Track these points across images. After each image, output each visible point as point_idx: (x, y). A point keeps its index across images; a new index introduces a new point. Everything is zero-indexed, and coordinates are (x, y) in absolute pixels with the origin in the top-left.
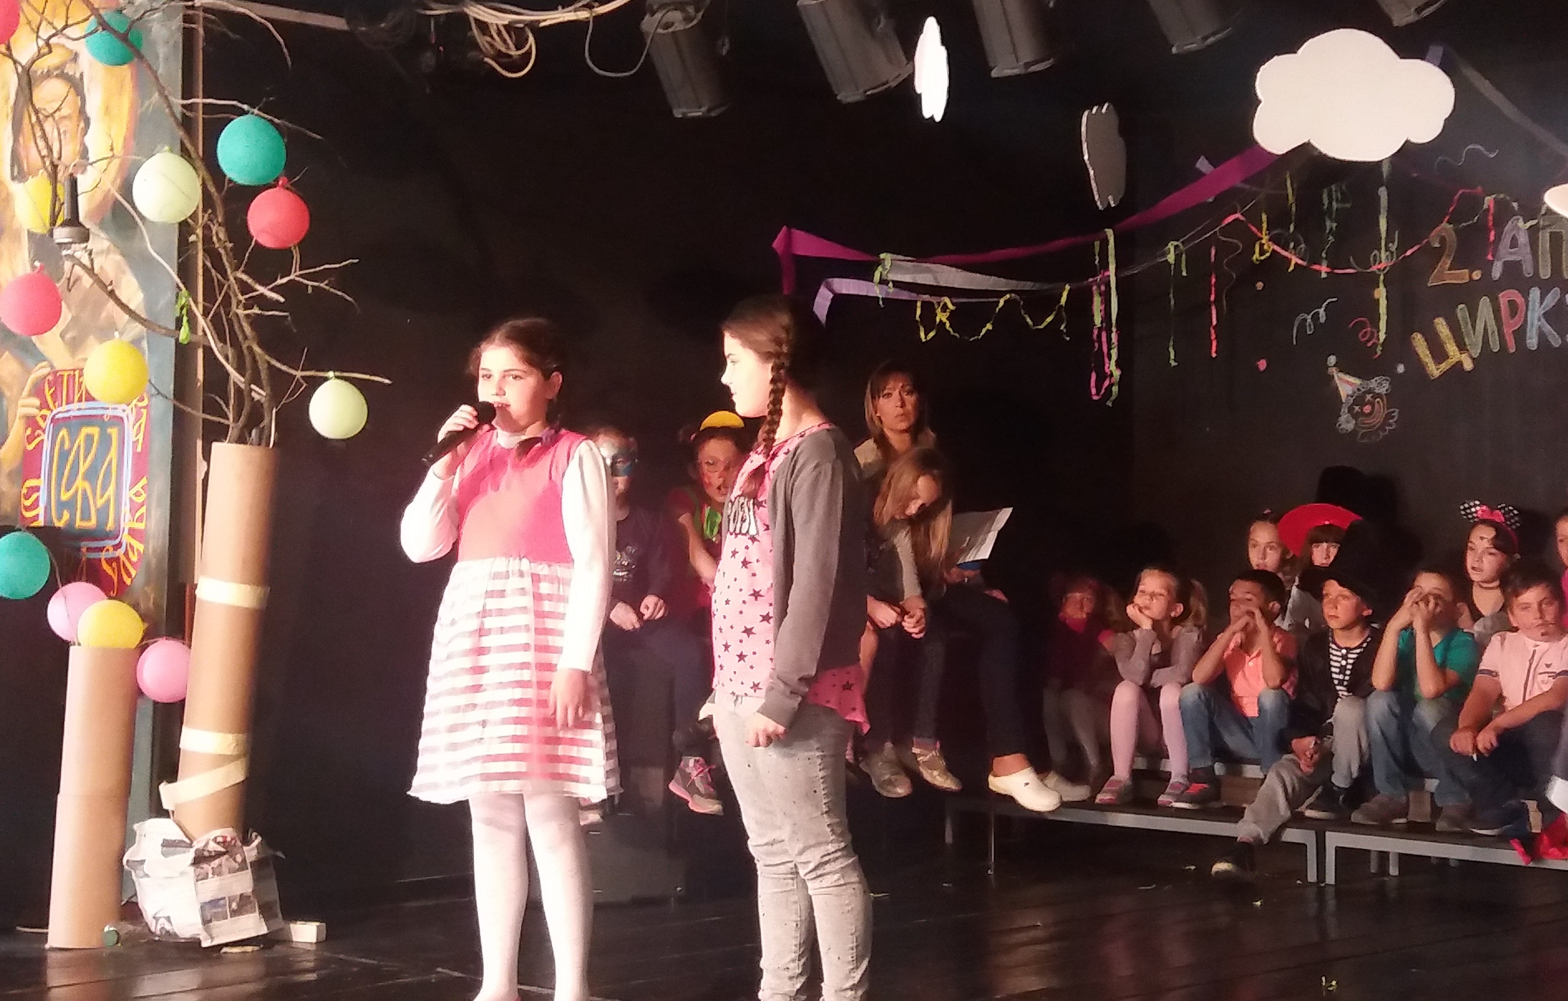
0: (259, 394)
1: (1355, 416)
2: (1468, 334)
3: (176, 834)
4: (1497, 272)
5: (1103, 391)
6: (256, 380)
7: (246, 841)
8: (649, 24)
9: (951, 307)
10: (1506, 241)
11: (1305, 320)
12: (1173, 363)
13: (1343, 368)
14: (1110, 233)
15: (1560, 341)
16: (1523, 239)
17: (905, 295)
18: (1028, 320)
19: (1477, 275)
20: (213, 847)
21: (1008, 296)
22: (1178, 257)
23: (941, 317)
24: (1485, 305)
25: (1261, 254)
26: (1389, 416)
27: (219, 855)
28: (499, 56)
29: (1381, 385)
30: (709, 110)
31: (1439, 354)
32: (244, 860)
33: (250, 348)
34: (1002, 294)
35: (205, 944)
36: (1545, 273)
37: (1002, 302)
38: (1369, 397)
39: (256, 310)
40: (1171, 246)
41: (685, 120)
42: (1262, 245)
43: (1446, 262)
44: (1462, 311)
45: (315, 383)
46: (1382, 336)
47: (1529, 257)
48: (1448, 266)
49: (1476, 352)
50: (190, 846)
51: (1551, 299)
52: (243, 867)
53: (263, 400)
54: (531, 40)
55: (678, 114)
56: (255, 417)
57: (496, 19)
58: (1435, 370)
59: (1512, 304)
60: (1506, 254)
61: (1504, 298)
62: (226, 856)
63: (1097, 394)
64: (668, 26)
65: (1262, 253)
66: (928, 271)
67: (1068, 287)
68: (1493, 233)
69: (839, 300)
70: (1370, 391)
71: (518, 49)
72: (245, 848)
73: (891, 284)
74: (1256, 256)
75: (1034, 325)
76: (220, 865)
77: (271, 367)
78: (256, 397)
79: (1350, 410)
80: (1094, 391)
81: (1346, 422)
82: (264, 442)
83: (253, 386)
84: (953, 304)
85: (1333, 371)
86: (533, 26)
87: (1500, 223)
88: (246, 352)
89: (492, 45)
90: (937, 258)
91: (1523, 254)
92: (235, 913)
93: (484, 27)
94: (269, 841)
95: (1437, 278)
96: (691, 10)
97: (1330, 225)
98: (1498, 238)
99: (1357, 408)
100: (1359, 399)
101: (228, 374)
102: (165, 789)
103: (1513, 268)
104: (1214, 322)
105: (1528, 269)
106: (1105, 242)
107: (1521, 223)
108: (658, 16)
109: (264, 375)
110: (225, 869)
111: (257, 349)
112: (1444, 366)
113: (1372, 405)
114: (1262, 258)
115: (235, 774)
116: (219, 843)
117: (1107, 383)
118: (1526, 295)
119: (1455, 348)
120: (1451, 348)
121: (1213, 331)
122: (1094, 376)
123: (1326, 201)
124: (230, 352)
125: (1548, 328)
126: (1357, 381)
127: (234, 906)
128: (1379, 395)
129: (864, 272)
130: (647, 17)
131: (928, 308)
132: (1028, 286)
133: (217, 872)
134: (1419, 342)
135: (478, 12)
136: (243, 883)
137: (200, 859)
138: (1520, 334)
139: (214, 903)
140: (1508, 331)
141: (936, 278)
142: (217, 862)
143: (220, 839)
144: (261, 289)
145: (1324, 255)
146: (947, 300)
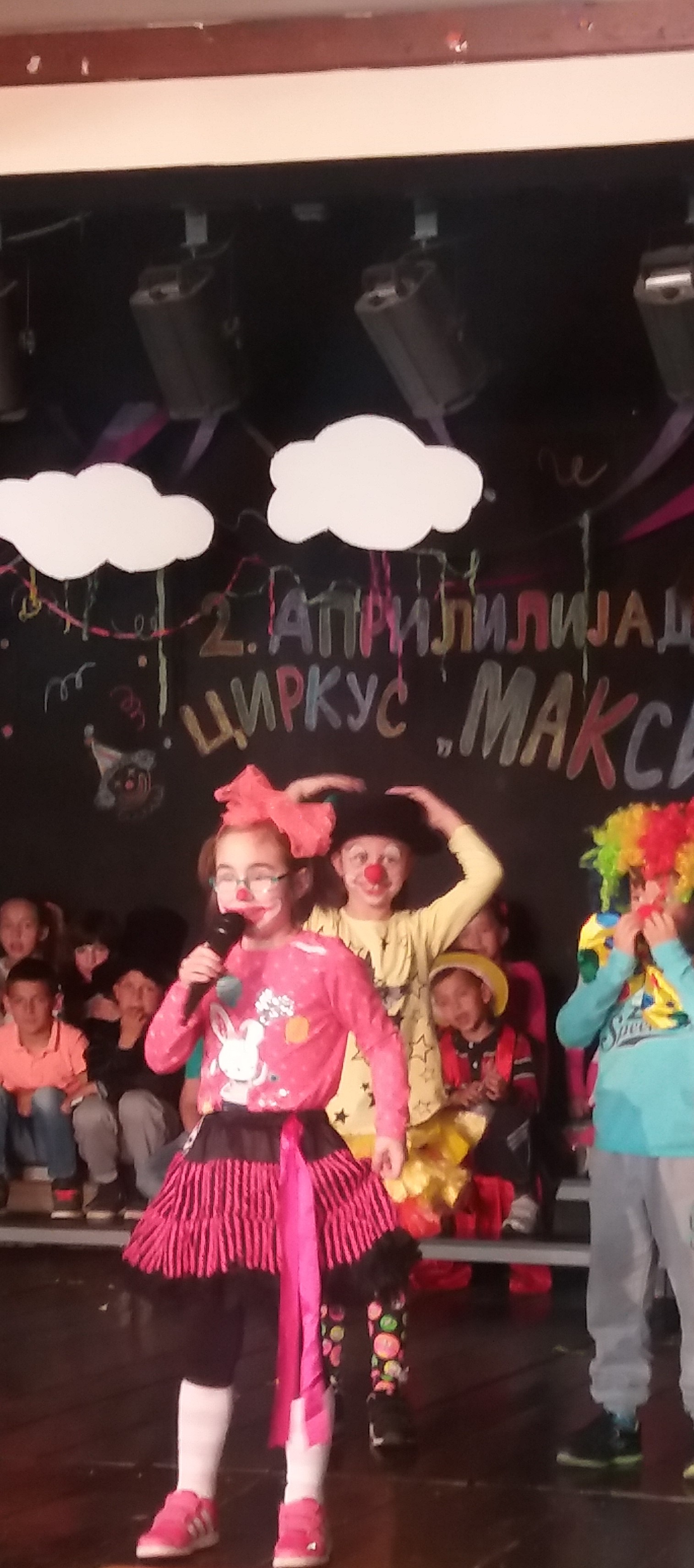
1: (115, 791)
2: (243, 710)
4: (274, 646)
10: (285, 615)
11: (57, 684)
13: (104, 738)
15: (340, 721)
16: (303, 614)
19: (252, 648)
24: (261, 680)
25: (28, 611)
26: (153, 793)
29: (145, 760)
31: (210, 729)
36: (326, 650)
38: (131, 772)
42: (29, 602)
43: (219, 631)
44: (236, 684)
46: (163, 709)
47: (308, 633)
48: (221, 635)
49: (251, 729)
51: (331, 679)
58: (205, 746)
59: (290, 682)
60: (283, 627)
61: (282, 674)
65: (29, 609)
68: (271, 605)
70: (132, 766)
74: (23, 613)
79: (110, 785)
81: (105, 798)
85: (91, 742)
87: (279, 598)
91: (303, 630)
95: (209, 649)
97: (92, 583)
98: (277, 610)
99: (118, 784)
100: (120, 773)
103: (291, 644)
105: (307, 645)
107: (303, 598)
112: (216, 743)
113: (135, 779)
114: (30, 615)
118: (304, 672)
119: (227, 723)
120: (224, 724)
125: (327, 708)
126: (119, 754)
128: (145, 771)
134: (189, 717)
138: (299, 713)
140: (285, 709)
145: (85, 616)
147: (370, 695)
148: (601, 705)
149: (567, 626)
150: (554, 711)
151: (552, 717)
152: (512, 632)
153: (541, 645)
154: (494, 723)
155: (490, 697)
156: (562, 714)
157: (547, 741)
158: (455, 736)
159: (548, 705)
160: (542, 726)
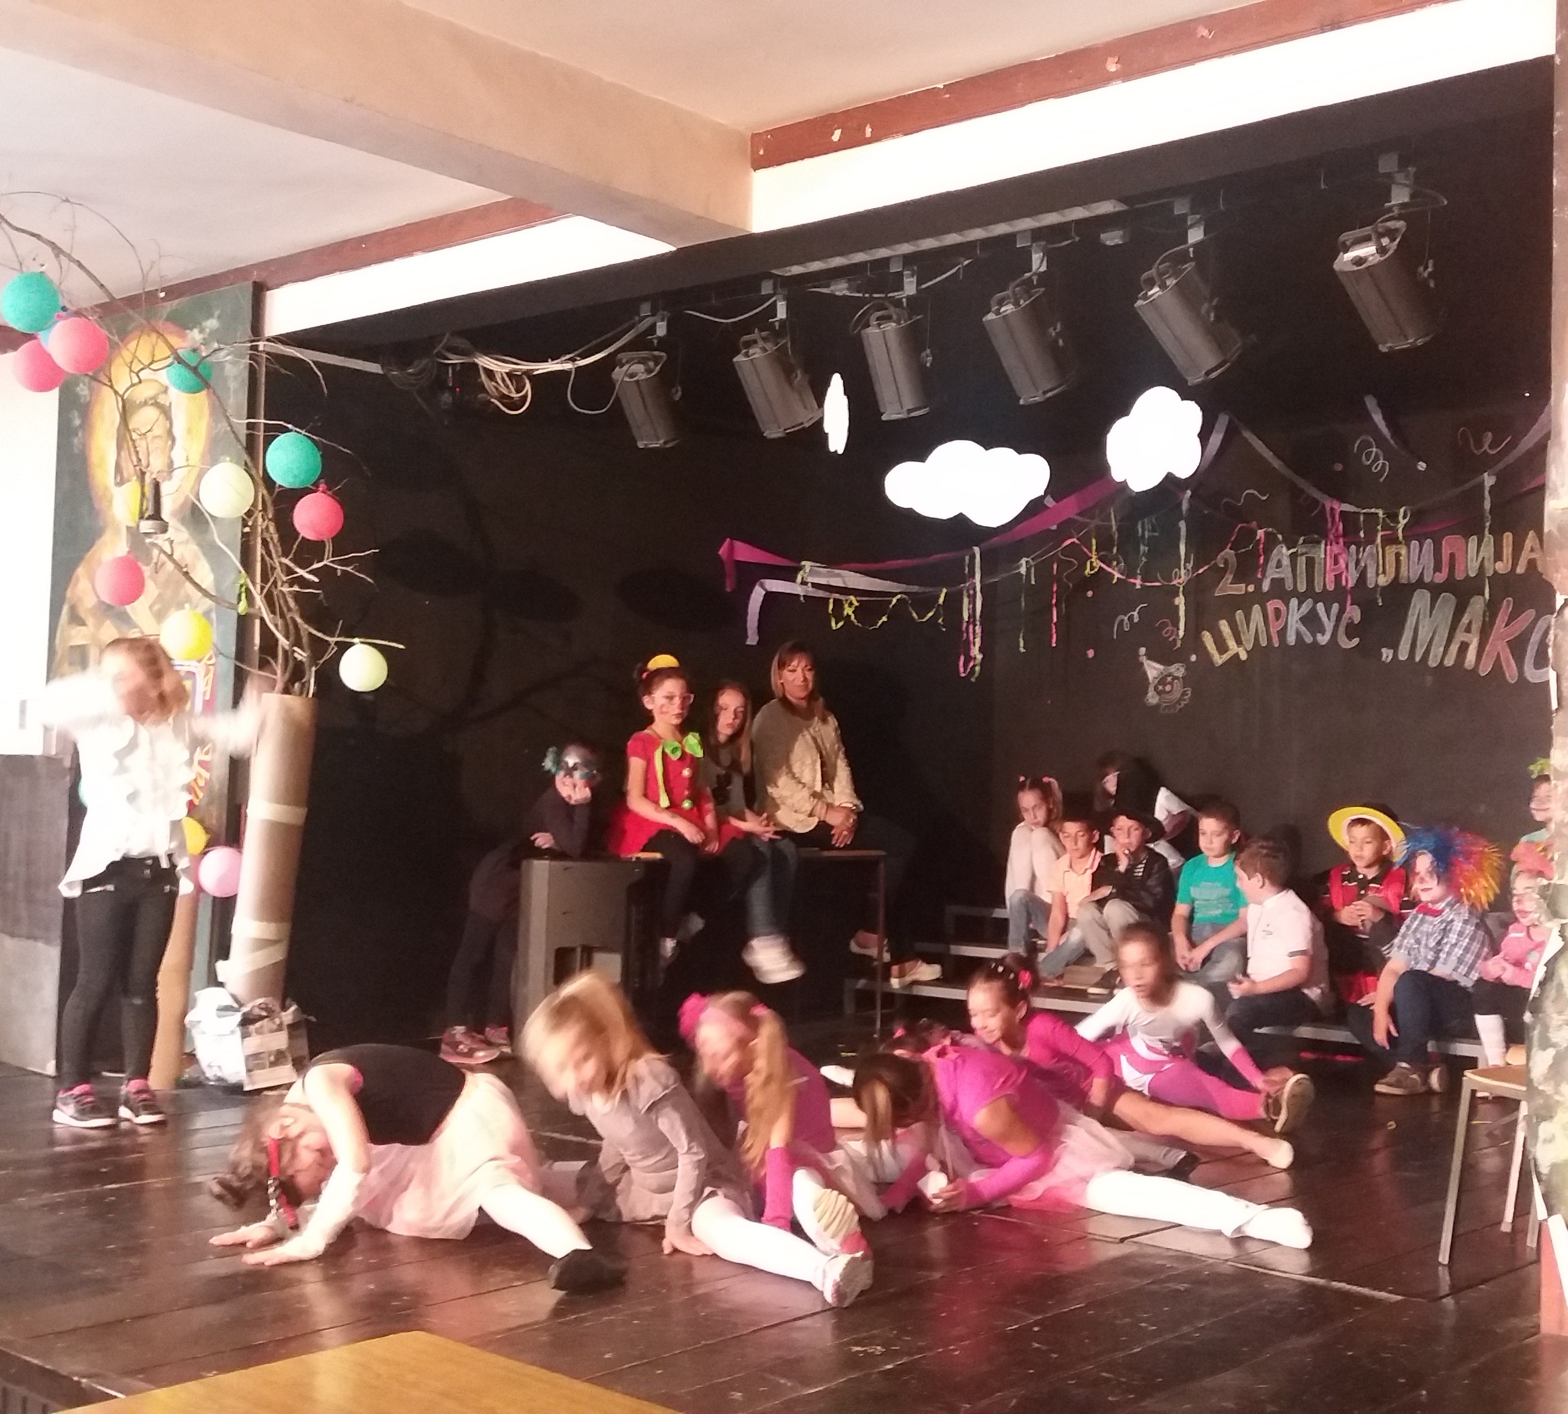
0: (301, 655)
1: (1159, 693)
2: (1244, 633)
3: (230, 1002)
4: (1266, 586)
5: (968, 670)
6: (298, 643)
7: (284, 1008)
8: (618, 374)
9: (856, 604)
10: (1272, 564)
11: (1123, 620)
12: (1022, 650)
13: (1150, 657)
14: (977, 550)
15: (1312, 639)
16: (1286, 562)
17: (820, 594)
18: (915, 615)
19: (1251, 588)
20: (257, 1011)
21: (899, 596)
22: (1028, 570)
23: (848, 611)
24: (1256, 611)
25: (1091, 570)
26: (1184, 694)
27: (262, 1018)
28: (503, 397)
29: (1178, 670)
30: (665, 443)
31: (1222, 648)
32: (281, 1025)
33: (293, 619)
34: (894, 594)
35: (247, 1088)
36: (1302, 587)
37: (894, 601)
38: (1169, 679)
39: (296, 588)
40: (1023, 561)
41: (646, 450)
42: (1091, 563)
43: (1229, 577)
44: (1239, 615)
45: (344, 647)
46: (1181, 633)
47: (1290, 575)
48: (1230, 581)
49: (1250, 647)
50: (238, 1010)
51: (1306, 608)
52: (280, 1028)
53: (304, 660)
54: (528, 386)
55: (641, 445)
56: (297, 673)
57: (500, 368)
58: (1219, 659)
59: (1277, 611)
60: (1272, 573)
61: (1271, 605)
62: (266, 1020)
63: (964, 672)
64: (632, 376)
65: (1092, 568)
66: (838, 575)
67: (945, 590)
68: (1262, 558)
69: (769, 596)
70: (1170, 675)
71: (518, 392)
72: (283, 1013)
73: (810, 585)
74: (1088, 571)
75: (919, 618)
76: (261, 1027)
77: (310, 634)
78: (299, 658)
79: (1156, 688)
80: (962, 669)
81: (1152, 698)
82: (305, 693)
83: (295, 648)
84: (858, 601)
85: (1144, 659)
86: (528, 373)
87: (1268, 552)
88: (289, 621)
89: (497, 389)
90: (844, 566)
91: (1286, 573)
92: (273, 1064)
93: (490, 374)
94: (303, 1008)
95: (1221, 589)
96: (651, 364)
97: (1143, 548)
98: (1266, 561)
99: (1160, 687)
100: (1162, 681)
101: (277, 640)
102: (221, 966)
103: (1278, 583)
104: (1055, 620)
105: (1289, 586)
106: (973, 557)
107: (1284, 550)
108: (625, 368)
109: (305, 640)
110: (265, 1030)
111: (299, 620)
112: (1226, 657)
113: (1171, 683)
114: (1092, 572)
115: (277, 954)
116: (262, 1009)
117: (971, 664)
118: (1287, 605)
119: (1234, 643)
120: (1231, 643)
121: (1054, 627)
122: (962, 658)
123: (1140, 530)
124: (280, 622)
125: (1303, 629)
126: (1161, 667)
127: (272, 1058)
128: (1177, 678)
129: (789, 574)
130: (617, 369)
131: (838, 604)
132: (915, 589)
133: (259, 1032)
134: (1207, 638)
135: (484, 362)
136: (280, 1041)
137: (247, 1021)
138: (1282, 633)
139: (256, 1056)
140: (1273, 632)
141: (844, 582)
142: (258, 1025)
143: (262, 1006)
144: (301, 572)
145: (1139, 572)
146: (852, 598)
147: (1333, 618)
148: (1506, 618)
149: (1480, 559)
150: (1470, 623)
151: (1468, 630)
152: (1438, 568)
153: (1459, 576)
154: (1424, 635)
155: (1421, 617)
156: (1476, 627)
157: (1464, 647)
158: (1395, 646)
159: (1465, 620)
160: (1460, 636)
